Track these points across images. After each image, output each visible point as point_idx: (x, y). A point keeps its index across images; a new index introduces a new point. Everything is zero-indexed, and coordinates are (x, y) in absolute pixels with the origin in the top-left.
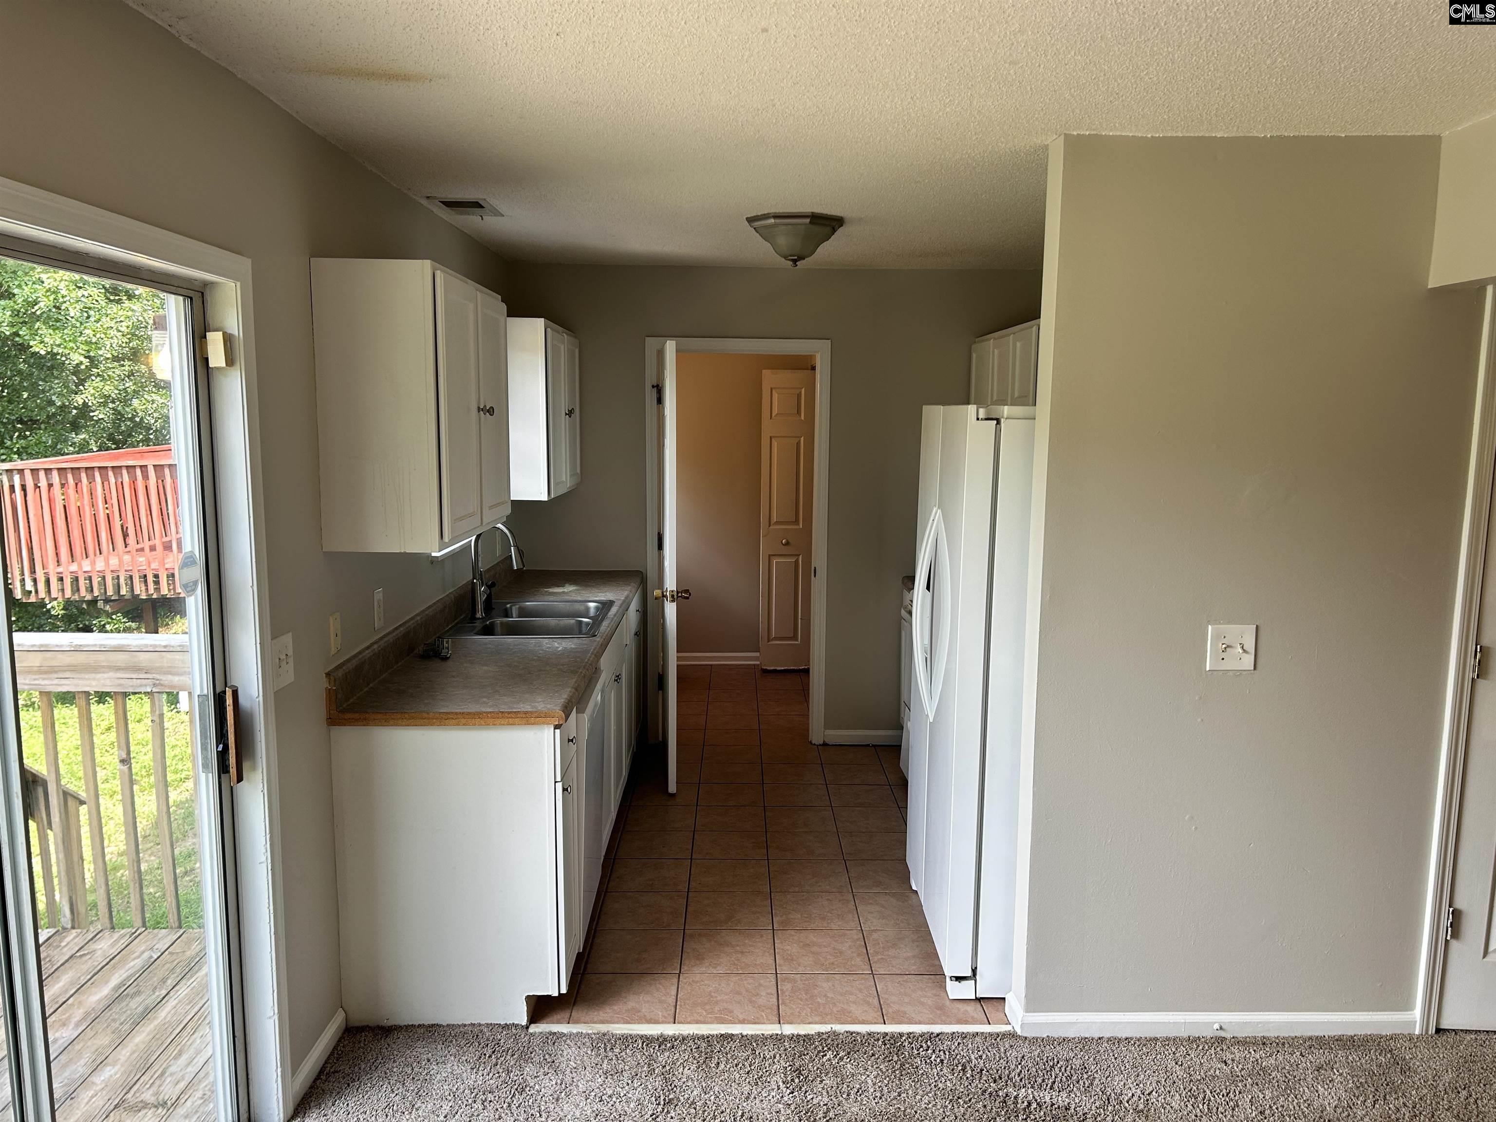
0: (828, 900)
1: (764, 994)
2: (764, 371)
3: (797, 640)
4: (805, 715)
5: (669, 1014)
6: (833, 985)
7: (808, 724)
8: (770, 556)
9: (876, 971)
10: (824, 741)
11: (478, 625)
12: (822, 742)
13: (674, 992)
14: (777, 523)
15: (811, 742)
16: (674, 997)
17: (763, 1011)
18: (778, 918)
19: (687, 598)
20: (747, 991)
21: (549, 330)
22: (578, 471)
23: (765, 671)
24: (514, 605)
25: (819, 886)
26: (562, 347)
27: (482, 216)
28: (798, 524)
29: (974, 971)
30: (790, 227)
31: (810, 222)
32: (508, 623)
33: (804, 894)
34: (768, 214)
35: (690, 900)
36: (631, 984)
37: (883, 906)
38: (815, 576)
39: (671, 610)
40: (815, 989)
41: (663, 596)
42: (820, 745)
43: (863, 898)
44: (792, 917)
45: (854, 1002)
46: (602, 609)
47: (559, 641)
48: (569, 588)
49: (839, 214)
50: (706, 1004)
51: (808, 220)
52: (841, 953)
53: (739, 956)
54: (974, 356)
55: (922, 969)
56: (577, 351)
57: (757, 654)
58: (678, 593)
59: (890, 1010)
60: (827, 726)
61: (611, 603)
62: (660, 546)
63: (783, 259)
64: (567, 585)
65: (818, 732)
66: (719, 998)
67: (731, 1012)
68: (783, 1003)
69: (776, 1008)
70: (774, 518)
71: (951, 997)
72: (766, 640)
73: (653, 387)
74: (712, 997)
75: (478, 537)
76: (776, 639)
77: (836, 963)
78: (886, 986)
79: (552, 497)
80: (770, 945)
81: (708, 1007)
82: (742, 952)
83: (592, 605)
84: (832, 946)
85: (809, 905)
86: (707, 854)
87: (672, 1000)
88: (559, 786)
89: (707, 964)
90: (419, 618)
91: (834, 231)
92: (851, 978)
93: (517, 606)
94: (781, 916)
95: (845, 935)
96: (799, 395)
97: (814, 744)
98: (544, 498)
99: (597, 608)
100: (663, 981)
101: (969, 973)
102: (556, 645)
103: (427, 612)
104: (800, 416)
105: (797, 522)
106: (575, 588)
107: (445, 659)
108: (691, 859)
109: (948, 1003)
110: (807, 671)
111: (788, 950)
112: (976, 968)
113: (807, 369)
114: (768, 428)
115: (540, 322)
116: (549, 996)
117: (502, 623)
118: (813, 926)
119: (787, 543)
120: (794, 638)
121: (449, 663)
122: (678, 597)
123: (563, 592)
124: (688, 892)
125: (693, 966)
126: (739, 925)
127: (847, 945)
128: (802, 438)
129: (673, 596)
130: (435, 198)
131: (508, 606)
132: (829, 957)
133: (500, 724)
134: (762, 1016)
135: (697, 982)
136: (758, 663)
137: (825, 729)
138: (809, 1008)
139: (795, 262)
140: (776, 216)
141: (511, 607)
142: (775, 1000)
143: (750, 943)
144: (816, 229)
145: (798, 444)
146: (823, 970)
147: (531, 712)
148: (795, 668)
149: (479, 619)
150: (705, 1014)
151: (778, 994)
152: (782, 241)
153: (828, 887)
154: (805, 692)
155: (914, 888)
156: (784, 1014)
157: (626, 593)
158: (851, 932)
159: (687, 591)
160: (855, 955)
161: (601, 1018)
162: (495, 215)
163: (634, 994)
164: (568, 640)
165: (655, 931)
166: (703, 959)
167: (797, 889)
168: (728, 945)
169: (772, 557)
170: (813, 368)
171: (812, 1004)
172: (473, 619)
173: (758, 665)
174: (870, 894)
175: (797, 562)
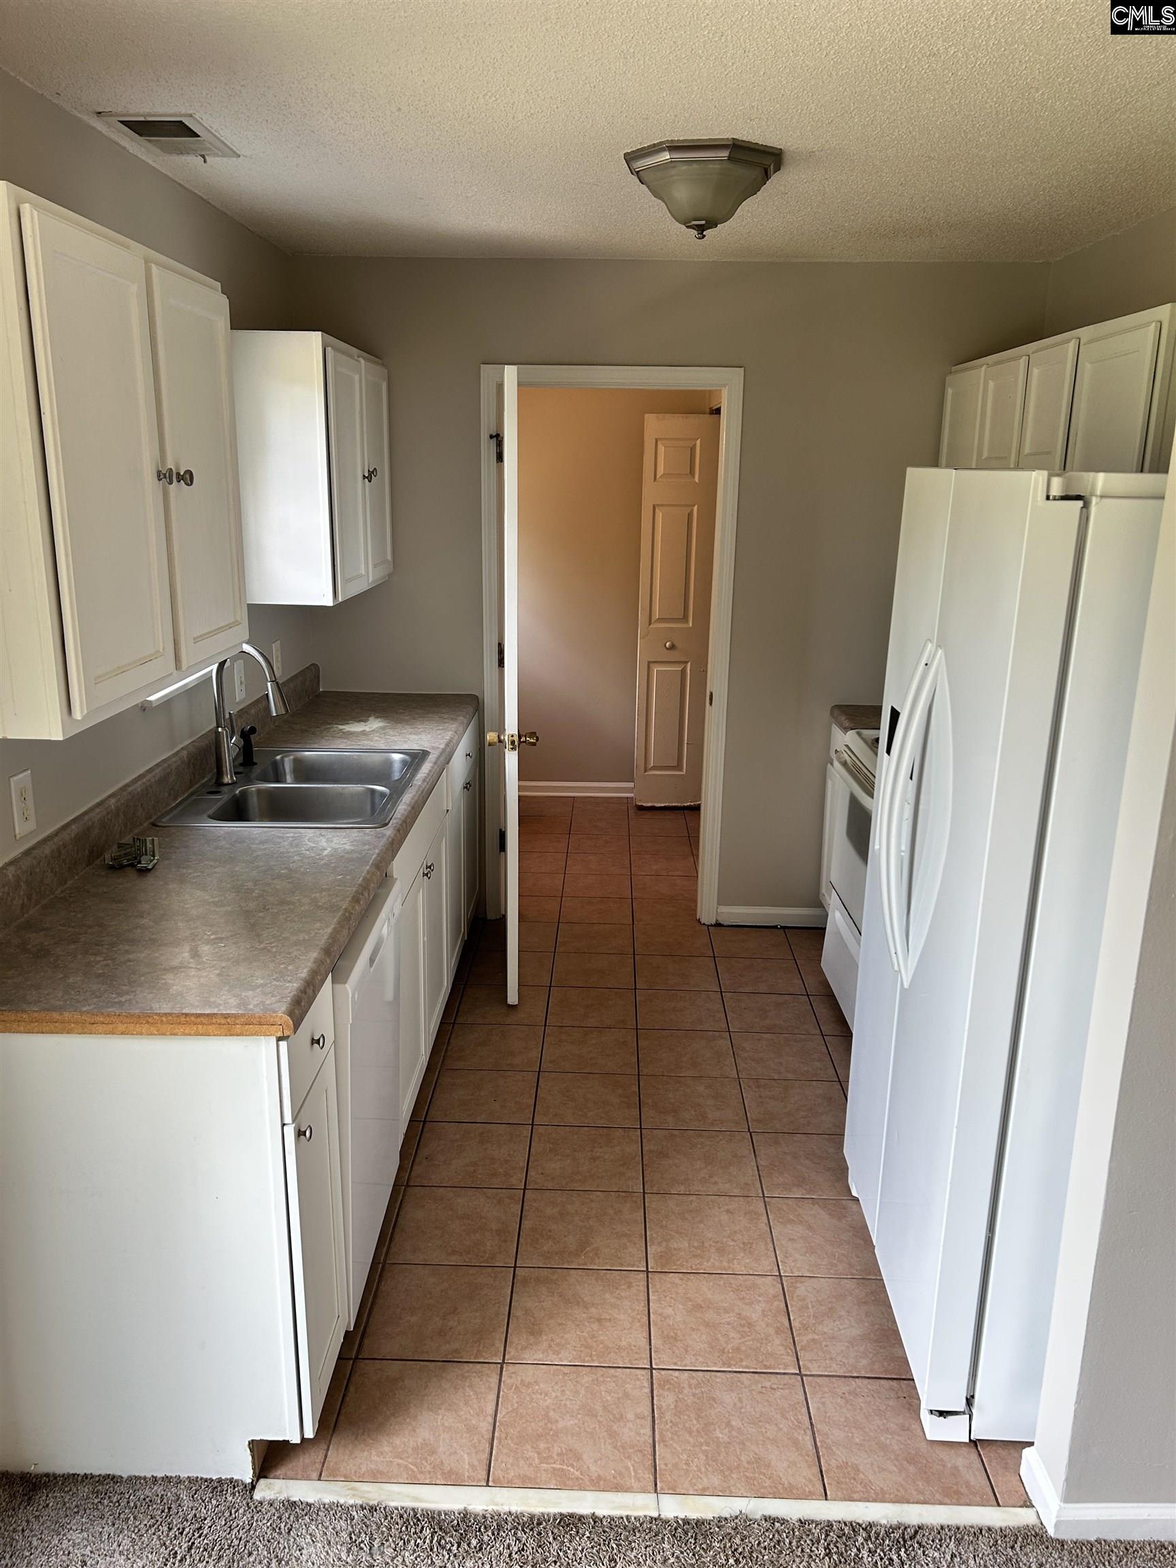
0: (728, 1211)
1: (630, 1416)
2: (647, 416)
3: (681, 770)
4: (693, 876)
5: (479, 1461)
6: (740, 1400)
7: (696, 891)
8: (649, 663)
9: (807, 1368)
10: (717, 920)
11: (223, 798)
12: (713, 922)
13: (490, 1409)
14: (660, 620)
15: (699, 921)
16: (491, 1420)
17: (629, 1457)
18: (654, 1247)
19: (534, 744)
20: (605, 1408)
21: (329, 349)
22: (389, 557)
23: (641, 808)
24: (286, 756)
25: (716, 1183)
26: (357, 377)
27: (203, 156)
28: (687, 622)
29: (970, 1401)
30: (695, 166)
31: (730, 158)
32: (271, 793)
33: (692, 1198)
34: (661, 143)
35: (526, 1207)
36: (426, 1387)
37: (810, 1228)
38: (711, 704)
39: (511, 760)
40: (711, 1407)
41: (500, 741)
42: (712, 925)
43: (780, 1209)
44: (675, 1245)
45: (774, 1441)
46: (411, 763)
47: (329, 834)
48: (374, 724)
49: (777, 145)
50: (539, 1436)
51: (724, 154)
52: (750, 1325)
53: (595, 1326)
54: (950, 392)
55: (876, 1367)
56: (384, 386)
57: (631, 785)
58: (520, 737)
59: (833, 1463)
60: (724, 899)
61: (423, 755)
62: (501, 663)
63: (684, 227)
64: (371, 719)
65: (709, 908)
66: (561, 1424)
67: (579, 1458)
68: (663, 1440)
69: (650, 1450)
70: (656, 615)
71: (929, 1438)
72: (643, 770)
73: (491, 437)
74: (550, 1421)
75: (222, 665)
76: (654, 768)
77: (743, 1348)
78: (823, 1403)
79: (340, 600)
80: (641, 1306)
81: (542, 1445)
82: (599, 1320)
83: (397, 757)
84: (737, 1310)
85: (701, 1222)
86: (555, 1115)
87: (485, 1426)
88: (290, 1132)
89: (545, 1344)
90: (113, 801)
91: (766, 176)
92: (767, 1382)
93: (292, 757)
94: (660, 1244)
95: (754, 1286)
96: (693, 449)
97: (704, 924)
98: (328, 601)
99: (404, 762)
100: (477, 1380)
101: (961, 1406)
102: (323, 843)
103: (130, 789)
104: (694, 477)
105: (685, 618)
106: (381, 724)
107: (145, 872)
108: (533, 1125)
109: (924, 1444)
110: (697, 809)
111: (669, 1317)
112: (973, 1397)
113: (705, 413)
114: (650, 493)
115: (313, 341)
116: (286, 1443)
117: (259, 791)
118: (707, 1266)
119: (673, 647)
120: (678, 767)
121: (150, 880)
122: (520, 742)
123: (363, 733)
124: (525, 1189)
125: (524, 1348)
126: (597, 1261)
127: (758, 1308)
128: (696, 508)
129: (513, 742)
130: (110, 114)
131: (278, 757)
132: (732, 1334)
133: (184, 1034)
134: (627, 1469)
135: (529, 1385)
136: (632, 795)
137: (719, 903)
138: (703, 1452)
139: (701, 229)
140: (674, 147)
141: (282, 759)
142: (648, 1431)
143: (613, 1300)
144: (739, 171)
145: (690, 515)
146: (724, 1364)
147: (235, 1016)
148: (679, 805)
149: (228, 784)
150: (537, 1461)
151: (653, 1417)
152: (683, 193)
153: (727, 1186)
154: (692, 840)
155: (854, 1193)
156: (663, 1467)
157: (448, 735)
158: (763, 1279)
159: (532, 734)
160: (771, 1331)
161: (373, 1466)
162: (224, 155)
163: (429, 1409)
164: (343, 833)
165: (472, 1270)
166: (540, 1333)
167: (682, 1189)
168: (578, 1303)
169: (651, 665)
170: (718, 411)
171: (708, 1445)
172: (219, 783)
173: (632, 798)
174: (790, 1202)
175: (683, 672)
